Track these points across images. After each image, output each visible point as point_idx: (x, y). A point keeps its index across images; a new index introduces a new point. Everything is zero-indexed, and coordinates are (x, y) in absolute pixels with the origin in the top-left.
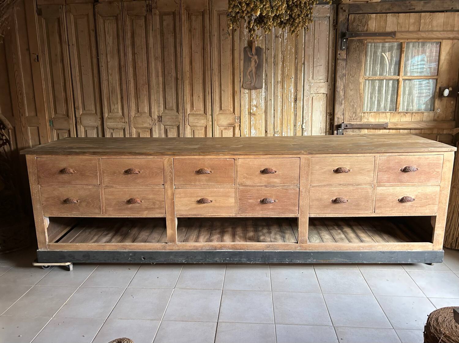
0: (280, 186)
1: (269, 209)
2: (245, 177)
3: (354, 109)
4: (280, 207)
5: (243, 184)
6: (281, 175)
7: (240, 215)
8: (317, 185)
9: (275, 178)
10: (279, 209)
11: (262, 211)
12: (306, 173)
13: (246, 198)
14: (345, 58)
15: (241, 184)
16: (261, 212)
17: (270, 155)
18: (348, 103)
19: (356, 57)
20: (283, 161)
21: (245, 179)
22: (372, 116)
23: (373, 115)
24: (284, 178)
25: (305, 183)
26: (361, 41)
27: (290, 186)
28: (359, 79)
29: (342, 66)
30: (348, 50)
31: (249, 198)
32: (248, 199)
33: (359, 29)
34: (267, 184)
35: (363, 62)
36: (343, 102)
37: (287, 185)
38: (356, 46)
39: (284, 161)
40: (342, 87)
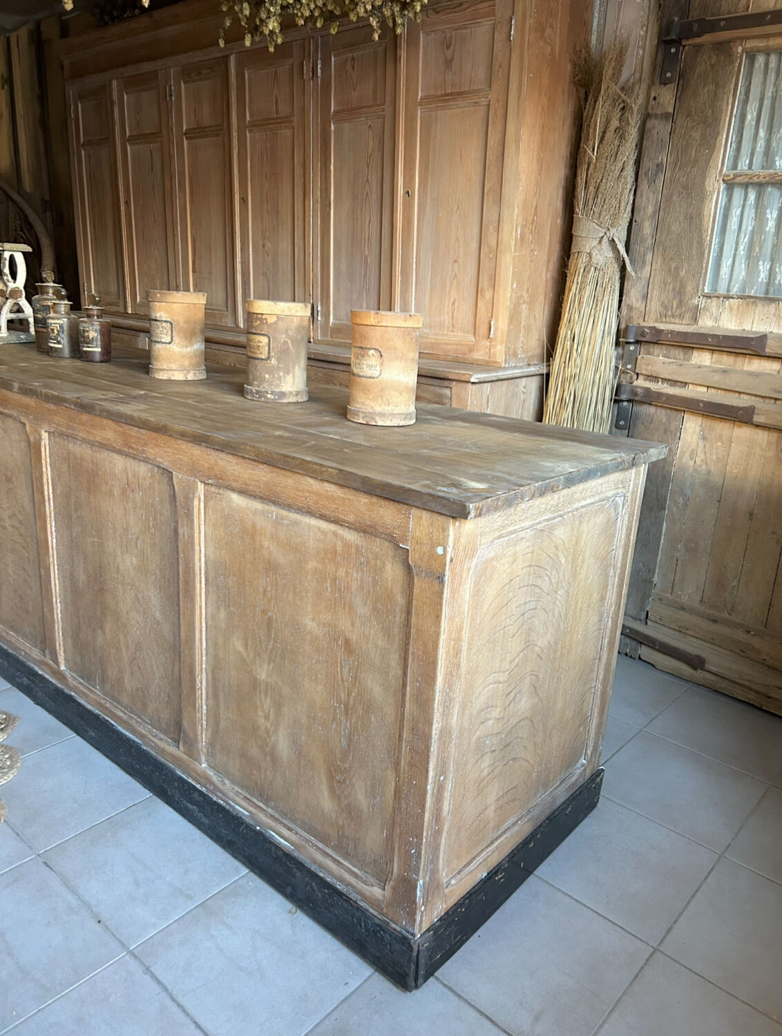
3: (678, 284)
14: (671, 110)
18: (664, 260)
19: (705, 104)
22: (731, 309)
23: (736, 307)
26: (723, 48)
28: (704, 183)
29: (658, 138)
30: (681, 82)
33: (721, 6)
35: (725, 120)
36: (649, 257)
38: (708, 67)
40: (650, 209)
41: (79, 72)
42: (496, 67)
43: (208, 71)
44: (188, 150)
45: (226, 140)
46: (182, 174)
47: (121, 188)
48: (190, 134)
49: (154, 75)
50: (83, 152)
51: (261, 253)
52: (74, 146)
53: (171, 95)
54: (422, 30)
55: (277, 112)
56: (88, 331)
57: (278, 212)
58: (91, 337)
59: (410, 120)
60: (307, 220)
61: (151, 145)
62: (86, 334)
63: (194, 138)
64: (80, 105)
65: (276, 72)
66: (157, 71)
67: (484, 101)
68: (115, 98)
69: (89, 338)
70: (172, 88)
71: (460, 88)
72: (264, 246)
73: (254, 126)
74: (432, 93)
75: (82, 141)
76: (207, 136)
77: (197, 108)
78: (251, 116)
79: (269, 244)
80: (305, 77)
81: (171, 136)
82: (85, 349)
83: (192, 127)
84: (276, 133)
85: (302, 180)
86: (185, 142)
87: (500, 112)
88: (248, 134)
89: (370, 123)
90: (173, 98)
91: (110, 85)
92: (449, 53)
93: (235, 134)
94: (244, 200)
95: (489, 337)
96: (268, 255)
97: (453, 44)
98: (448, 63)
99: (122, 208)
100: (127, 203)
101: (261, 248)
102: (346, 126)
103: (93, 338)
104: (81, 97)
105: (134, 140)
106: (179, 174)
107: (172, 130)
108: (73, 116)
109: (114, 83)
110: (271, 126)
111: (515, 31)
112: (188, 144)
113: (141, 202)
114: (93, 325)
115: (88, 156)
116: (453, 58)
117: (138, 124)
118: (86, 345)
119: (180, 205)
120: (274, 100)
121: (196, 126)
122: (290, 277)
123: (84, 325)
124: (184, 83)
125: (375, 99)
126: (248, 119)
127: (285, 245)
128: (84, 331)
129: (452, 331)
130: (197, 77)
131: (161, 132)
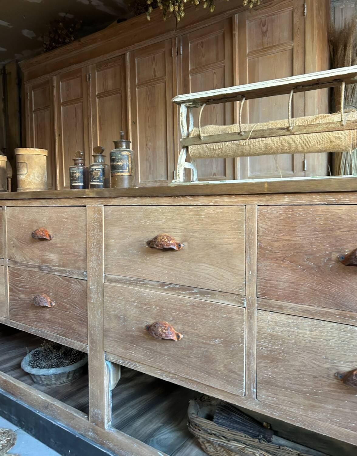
0: (59, 271)
1: (45, 320)
2: (14, 246)
4: (60, 321)
5: (13, 260)
6: (59, 245)
7: (11, 323)
8: (117, 277)
9: (51, 252)
10: (59, 323)
11: (37, 321)
12: (97, 244)
13: (17, 289)
15: (11, 257)
16: (35, 324)
17: (43, 201)
20: (61, 214)
21: (15, 248)
24: (64, 253)
25: (96, 271)
27: (73, 273)
31: (20, 289)
32: (20, 291)
34: (41, 265)
37: (69, 269)
39: (63, 213)
41: (34, 76)
42: (295, 30)
43: (113, 63)
44: (98, 104)
45: (123, 94)
46: (95, 116)
47: (56, 128)
48: (99, 96)
49: (79, 70)
50: (34, 115)
51: (145, 149)
52: (28, 112)
53: (89, 78)
54: (247, 19)
55: (155, 76)
56: (75, 173)
57: (156, 126)
58: (77, 176)
59: (242, 64)
60: (175, 126)
61: (75, 105)
62: (74, 175)
63: (102, 97)
64: (33, 93)
65: (154, 57)
66: (81, 68)
67: (289, 48)
68: (55, 84)
69: (76, 177)
70: (90, 75)
71: (273, 44)
72: (147, 145)
73: (141, 84)
74: (255, 49)
75: (33, 109)
76: (111, 95)
77: (105, 82)
78: (139, 80)
79: (150, 144)
80: (172, 56)
81: (89, 98)
82: (73, 184)
83: (101, 92)
84: (154, 86)
85: (172, 107)
86: (97, 100)
87: (301, 51)
88: (137, 89)
89: (214, 71)
90: (91, 80)
91: (52, 79)
92: (264, 29)
93: (129, 90)
94: (134, 123)
95: (304, 170)
96: (149, 149)
97: (266, 24)
98: (264, 33)
99: (57, 138)
100: (60, 135)
101: (145, 146)
102: (199, 76)
103: (78, 177)
104: (34, 88)
105: (64, 104)
106: (93, 116)
107: (89, 95)
108: (28, 98)
109: (55, 78)
110: (151, 83)
111: (307, 10)
112: (99, 101)
113: (68, 134)
114: (79, 169)
115: (37, 117)
116: (267, 30)
117: (68, 96)
118: (74, 182)
119: (93, 131)
120: (153, 71)
121: (103, 91)
122: (164, 158)
123: (73, 169)
124: (97, 72)
125: (217, 59)
126: (137, 82)
127: (160, 143)
128: (73, 173)
129: (276, 171)
130: (105, 68)
131: (82, 97)
